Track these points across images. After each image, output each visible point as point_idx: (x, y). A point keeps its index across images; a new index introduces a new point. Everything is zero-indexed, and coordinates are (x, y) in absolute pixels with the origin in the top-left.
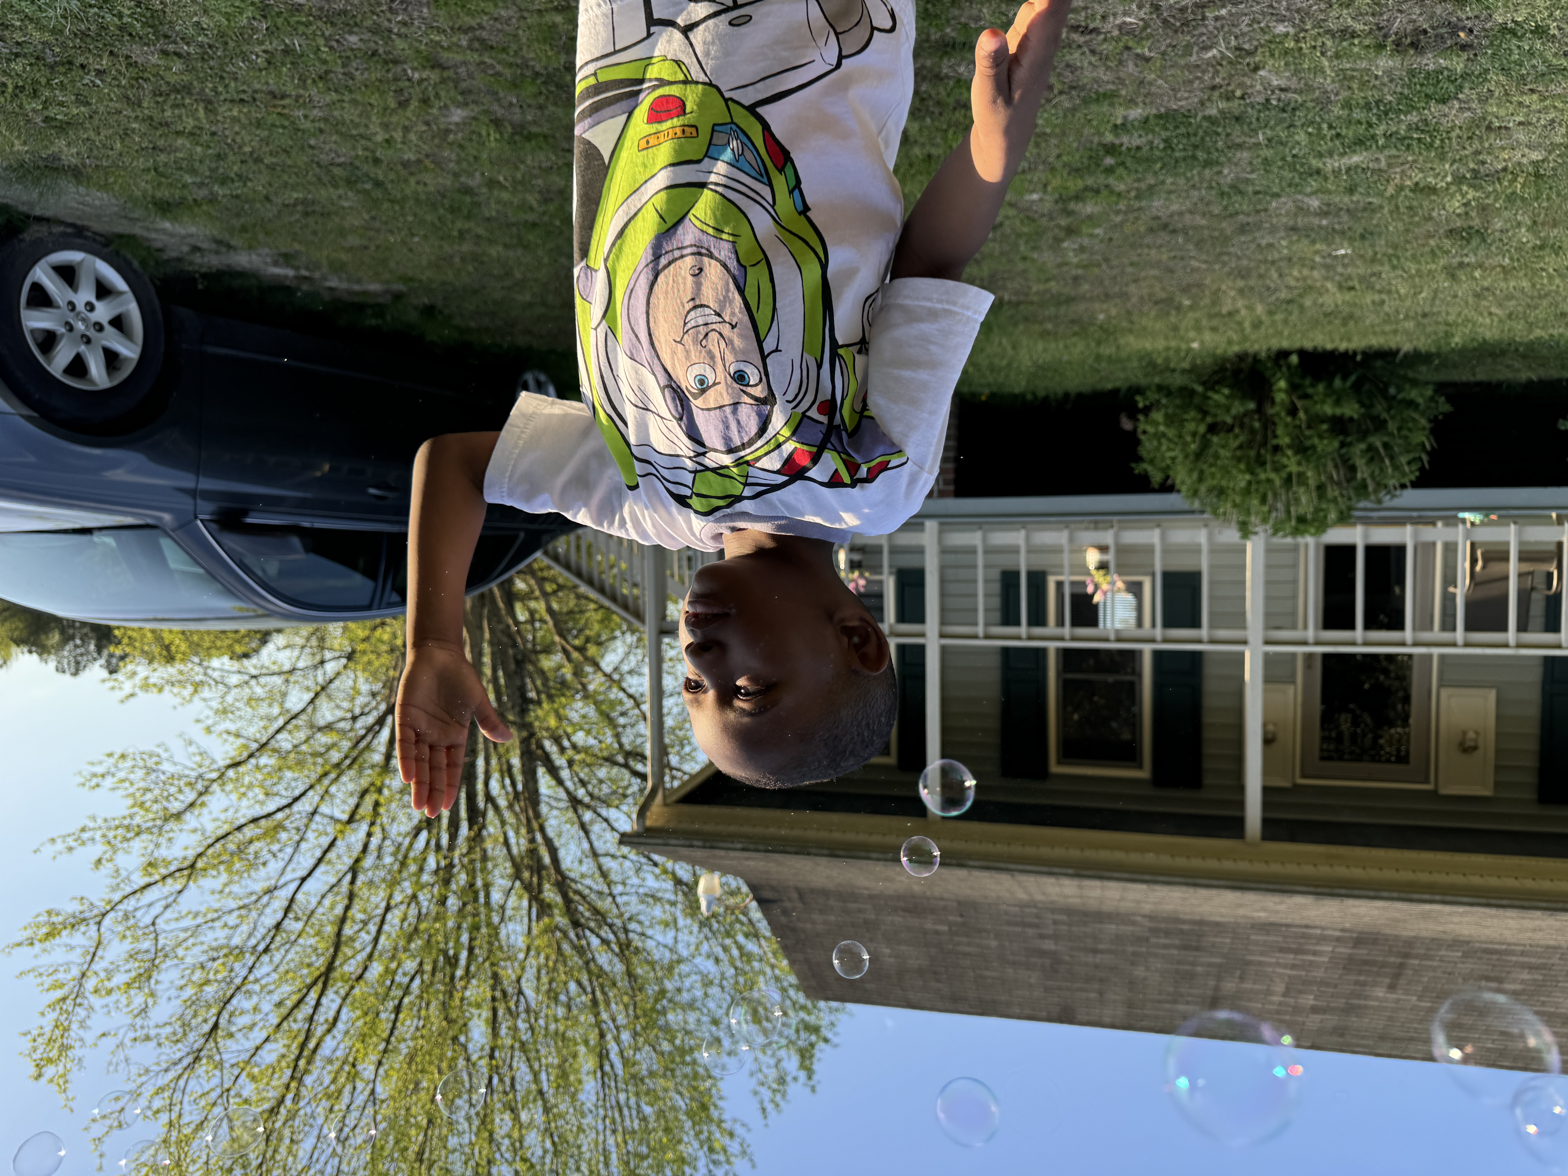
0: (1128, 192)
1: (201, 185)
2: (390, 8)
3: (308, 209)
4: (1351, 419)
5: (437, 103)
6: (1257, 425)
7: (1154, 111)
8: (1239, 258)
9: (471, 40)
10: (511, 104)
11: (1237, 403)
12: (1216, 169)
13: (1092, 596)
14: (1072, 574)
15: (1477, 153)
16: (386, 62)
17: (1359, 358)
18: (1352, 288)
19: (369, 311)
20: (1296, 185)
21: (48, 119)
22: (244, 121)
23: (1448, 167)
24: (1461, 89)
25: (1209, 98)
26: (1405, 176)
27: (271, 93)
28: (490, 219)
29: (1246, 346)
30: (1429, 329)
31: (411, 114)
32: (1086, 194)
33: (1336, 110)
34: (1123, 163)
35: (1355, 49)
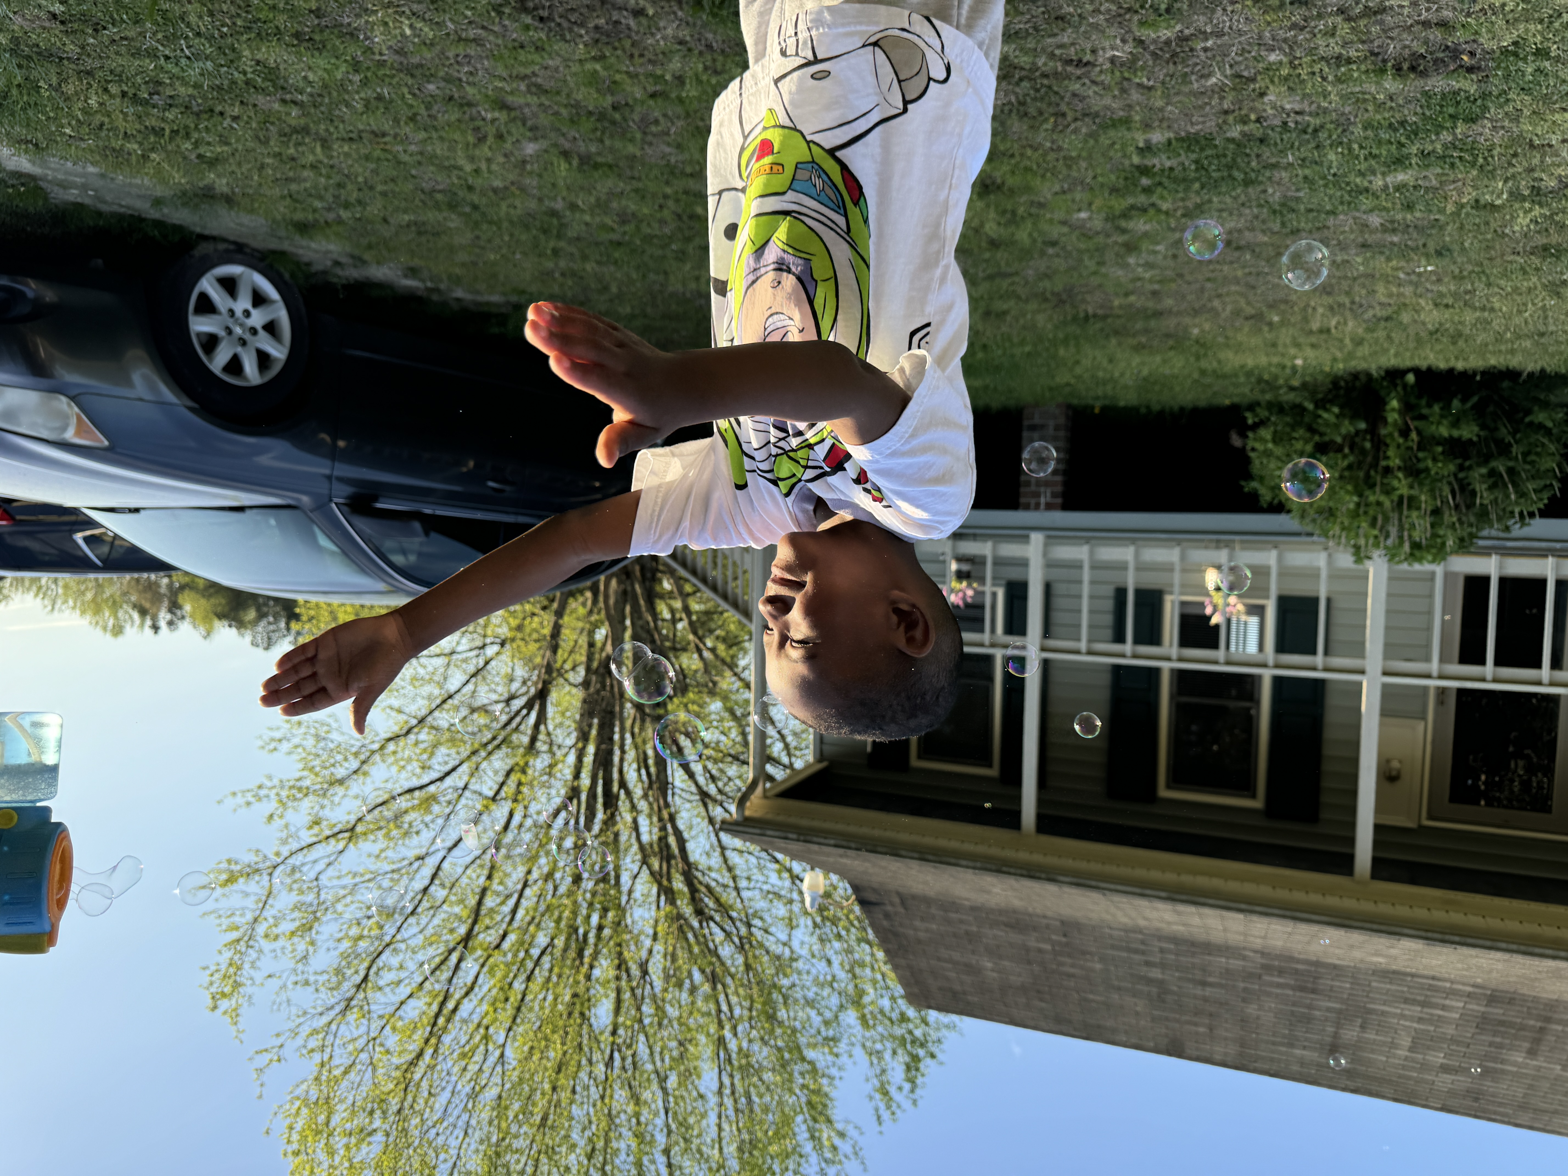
0: (1175, 210)
1: (329, 209)
2: (458, 63)
3: (420, 229)
4: (1470, 441)
5: (510, 140)
6: (1368, 445)
7: (1171, 135)
9: (528, 86)
10: (575, 139)
11: (1346, 422)
12: (1260, 188)
13: (1209, 618)
14: (1182, 594)
15: (1530, 170)
16: (461, 106)
17: (1478, 378)
18: (1447, 306)
20: (1349, 203)
21: (200, 156)
22: (355, 156)
23: (1500, 184)
24: (1485, 109)
25: (1225, 122)
26: (1461, 193)
27: (373, 132)
28: (578, 239)
29: (1353, 363)
30: (1551, 349)
31: (490, 148)
32: (1133, 212)
33: (1358, 131)
34: (1160, 184)
35: (1356, 75)
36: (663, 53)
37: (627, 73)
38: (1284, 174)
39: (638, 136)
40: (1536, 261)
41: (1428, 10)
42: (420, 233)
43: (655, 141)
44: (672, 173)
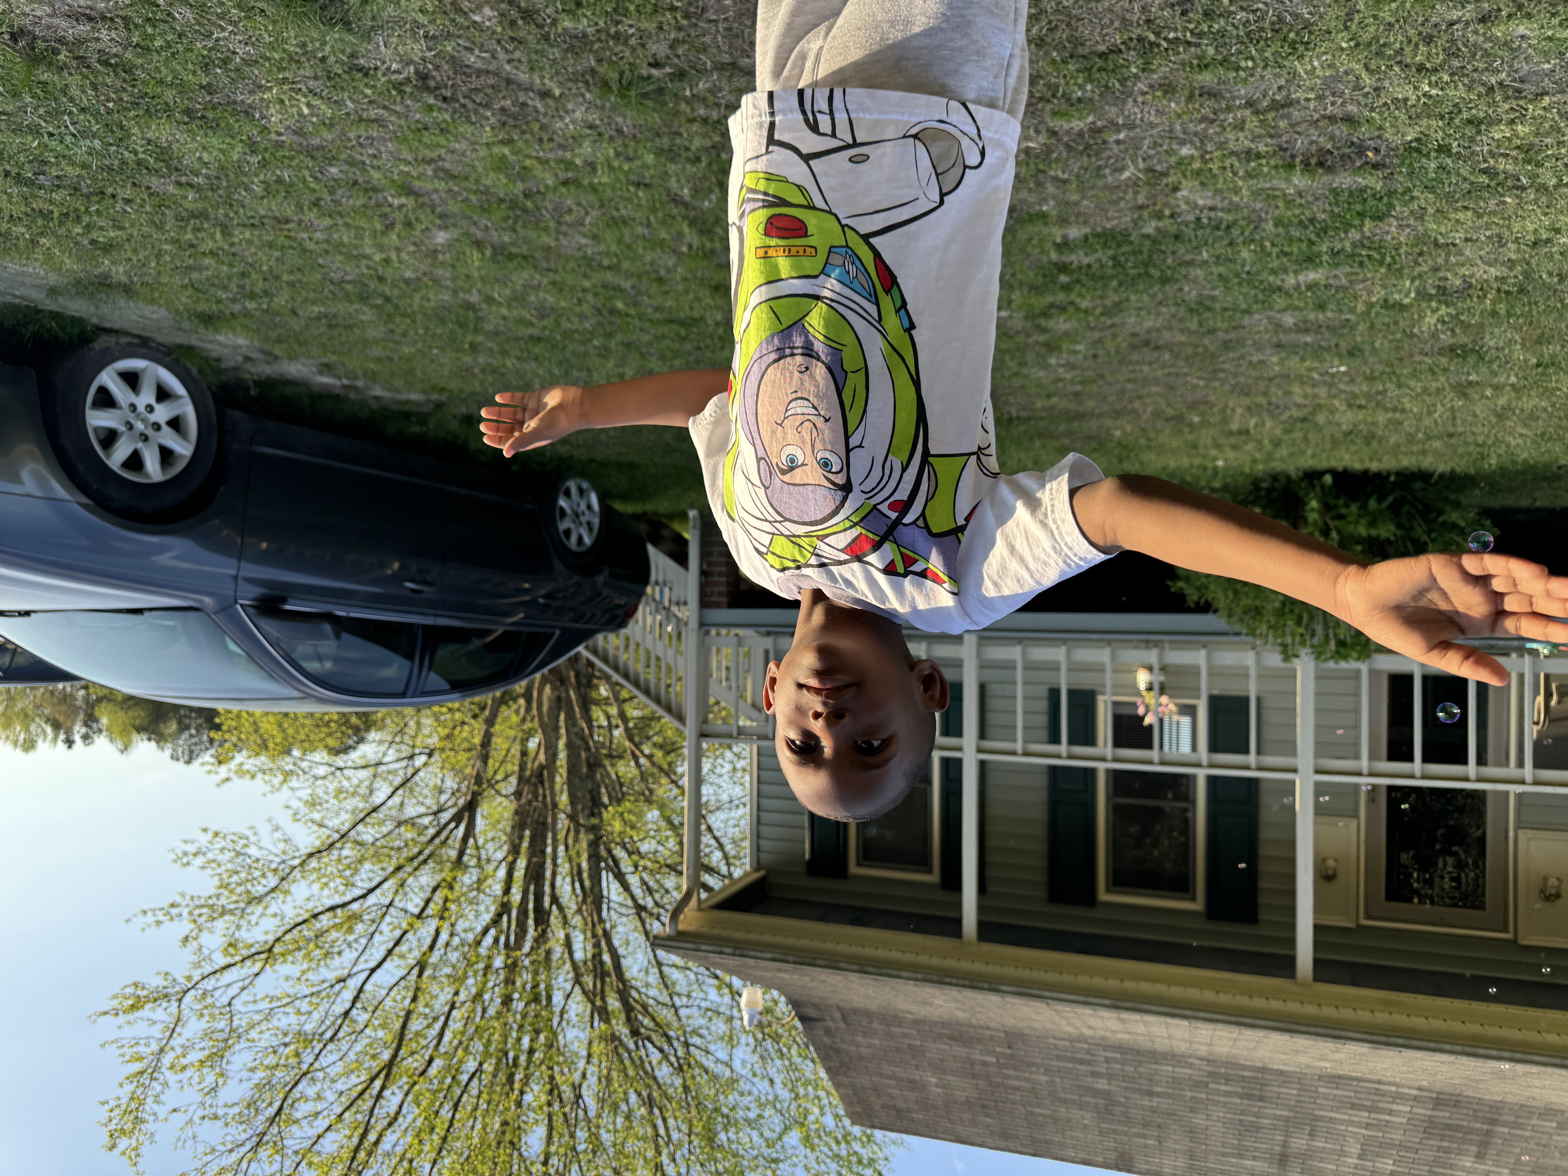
0: (1094, 309)
1: (234, 300)
2: (360, 144)
3: (332, 322)
4: (1388, 540)
5: (419, 227)
7: (1088, 230)
8: (1235, 376)
9: (435, 171)
10: (487, 227)
12: (1176, 286)
13: (1142, 719)
14: (1114, 694)
15: (1436, 269)
16: (366, 191)
17: (1392, 478)
18: (1360, 407)
19: (414, 419)
20: (1263, 302)
21: (93, 242)
22: (257, 242)
23: (1408, 283)
24: (1391, 206)
25: (1140, 217)
26: (1370, 292)
27: (275, 218)
28: (496, 333)
29: (1273, 464)
30: (1460, 450)
31: (399, 236)
32: (1053, 311)
33: (1269, 227)
34: (1078, 281)
35: (1265, 170)
36: (574, 138)
37: (537, 158)
38: (1199, 272)
39: (552, 224)
40: (1444, 361)
41: (1333, 104)
42: (330, 326)
43: (569, 231)
44: (590, 265)
